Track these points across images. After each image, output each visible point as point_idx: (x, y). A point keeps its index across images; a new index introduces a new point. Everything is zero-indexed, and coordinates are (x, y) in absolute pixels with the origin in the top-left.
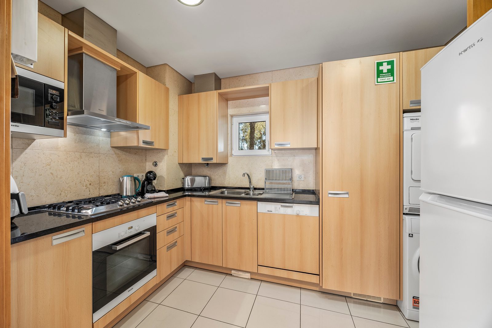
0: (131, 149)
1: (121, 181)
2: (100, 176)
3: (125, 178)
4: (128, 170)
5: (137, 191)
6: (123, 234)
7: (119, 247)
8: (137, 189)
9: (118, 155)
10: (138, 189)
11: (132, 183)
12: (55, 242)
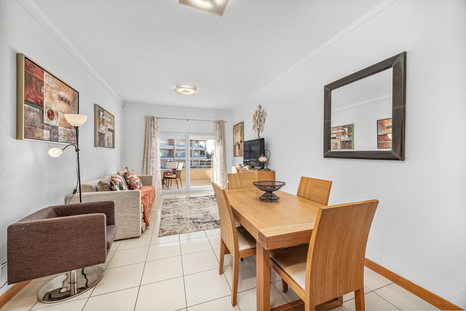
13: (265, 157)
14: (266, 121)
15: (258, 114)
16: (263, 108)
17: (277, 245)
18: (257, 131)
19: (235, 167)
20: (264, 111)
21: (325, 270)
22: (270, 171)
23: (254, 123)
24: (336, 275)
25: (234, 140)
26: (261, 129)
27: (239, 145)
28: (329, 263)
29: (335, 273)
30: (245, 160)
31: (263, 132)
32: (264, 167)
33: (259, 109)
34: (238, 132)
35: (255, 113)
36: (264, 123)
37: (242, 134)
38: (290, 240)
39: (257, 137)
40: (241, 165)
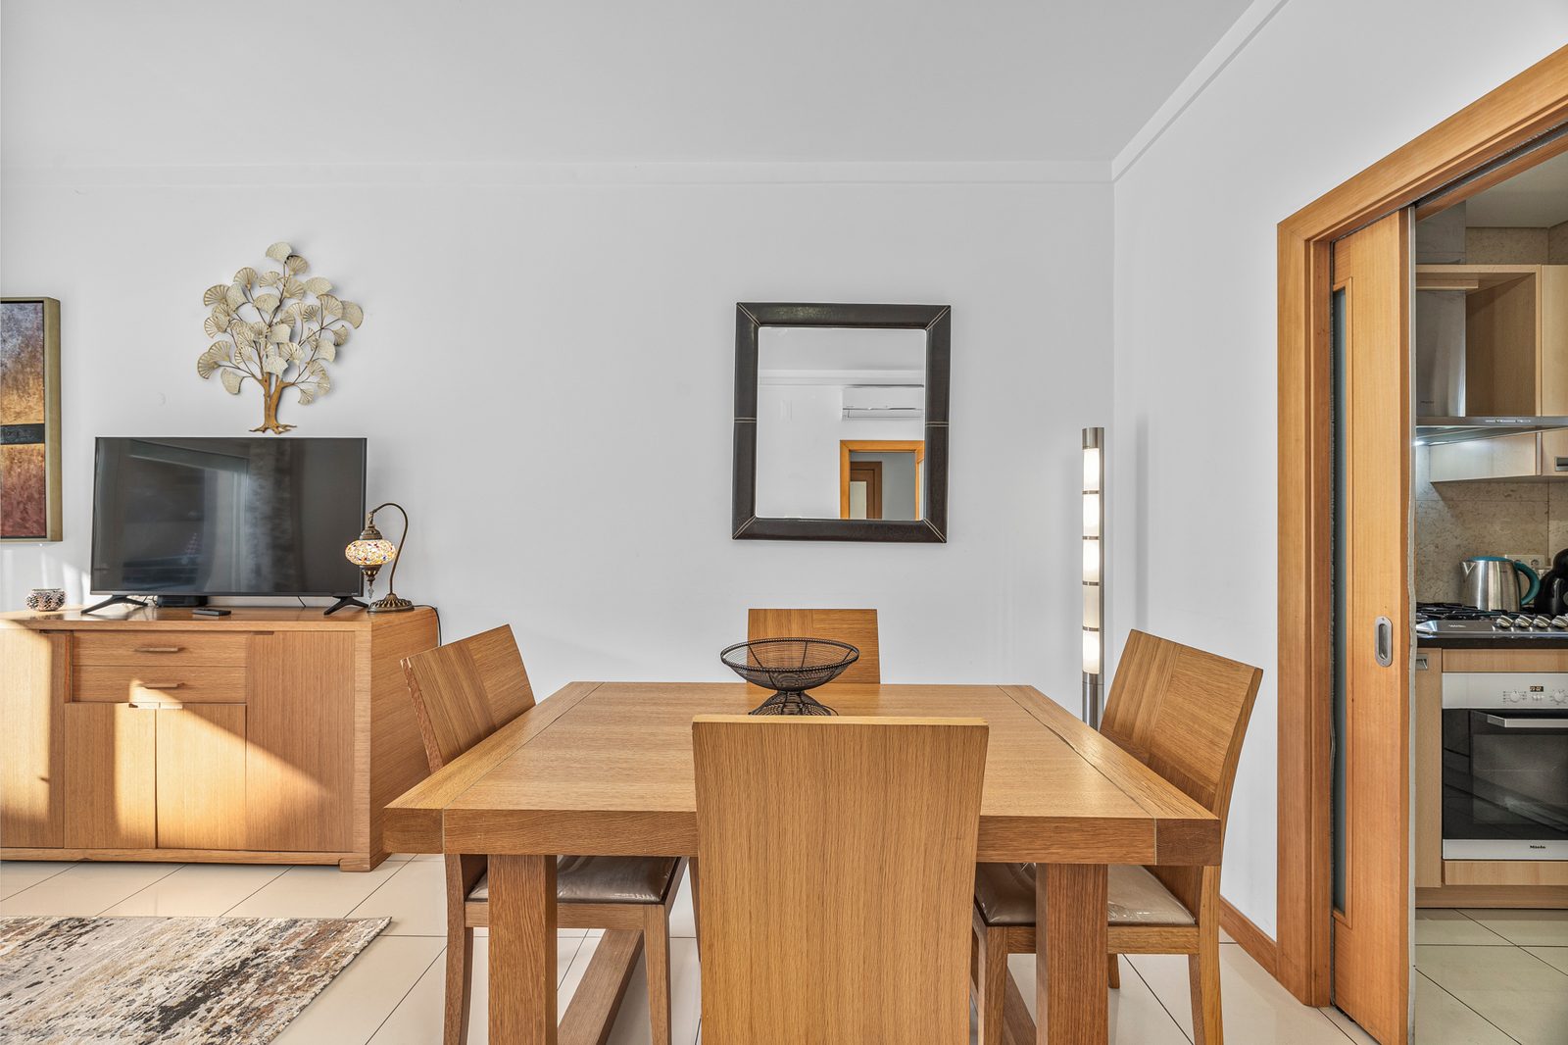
0: (1493, 485)
1: (1467, 572)
3: (1481, 563)
4: (1483, 542)
5: (1523, 602)
6: (1514, 696)
7: (1509, 723)
8: (1524, 595)
9: (1451, 503)
10: (1527, 596)
11: (1507, 580)
22: (414, 608)
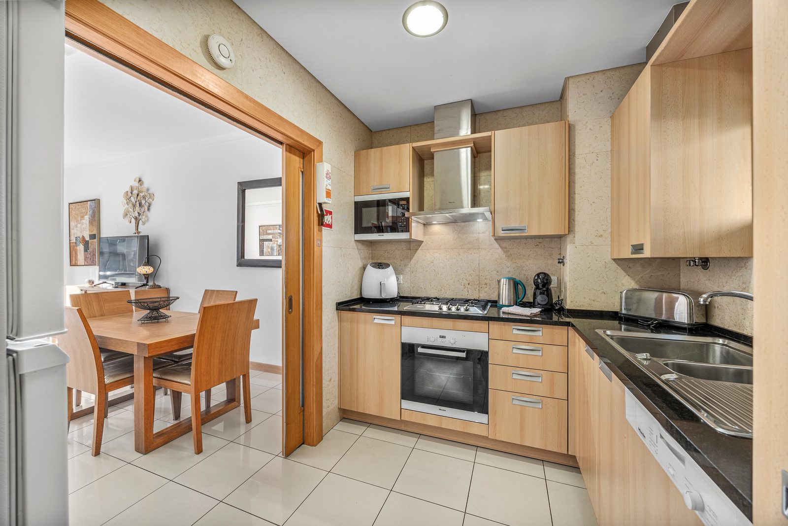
0: (528, 239)
2: (480, 275)
5: (518, 301)
6: (432, 339)
8: (519, 298)
9: (505, 250)
12: (376, 321)
13: (150, 267)
14: (151, 208)
15: (135, 192)
16: (146, 185)
17: (161, 350)
18: (133, 221)
19: (80, 287)
20: (148, 190)
21: (210, 360)
22: (161, 287)
23: (126, 206)
24: (222, 364)
25: (72, 231)
26: (143, 220)
27: (86, 244)
28: (214, 354)
29: (221, 362)
30: (102, 273)
31: (147, 224)
32: (147, 282)
33: (136, 184)
34: (83, 217)
35: (128, 189)
36: (149, 209)
37: (96, 223)
38: (177, 344)
39: (134, 231)
40: (93, 283)
